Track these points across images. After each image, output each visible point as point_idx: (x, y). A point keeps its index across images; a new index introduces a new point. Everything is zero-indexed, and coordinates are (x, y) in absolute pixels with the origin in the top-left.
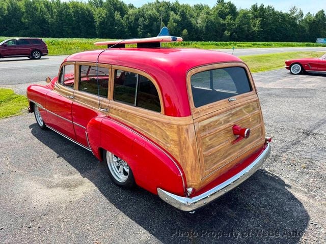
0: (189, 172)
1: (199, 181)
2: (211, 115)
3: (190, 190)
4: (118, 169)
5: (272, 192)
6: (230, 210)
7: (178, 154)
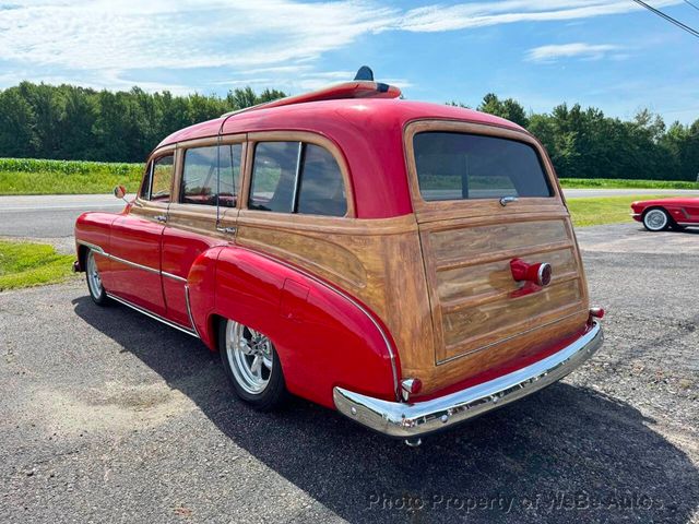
0: (407, 344)
1: (432, 368)
2: (459, 222)
3: (408, 383)
4: (250, 366)
5: (612, 429)
6: (508, 459)
7: (381, 302)
